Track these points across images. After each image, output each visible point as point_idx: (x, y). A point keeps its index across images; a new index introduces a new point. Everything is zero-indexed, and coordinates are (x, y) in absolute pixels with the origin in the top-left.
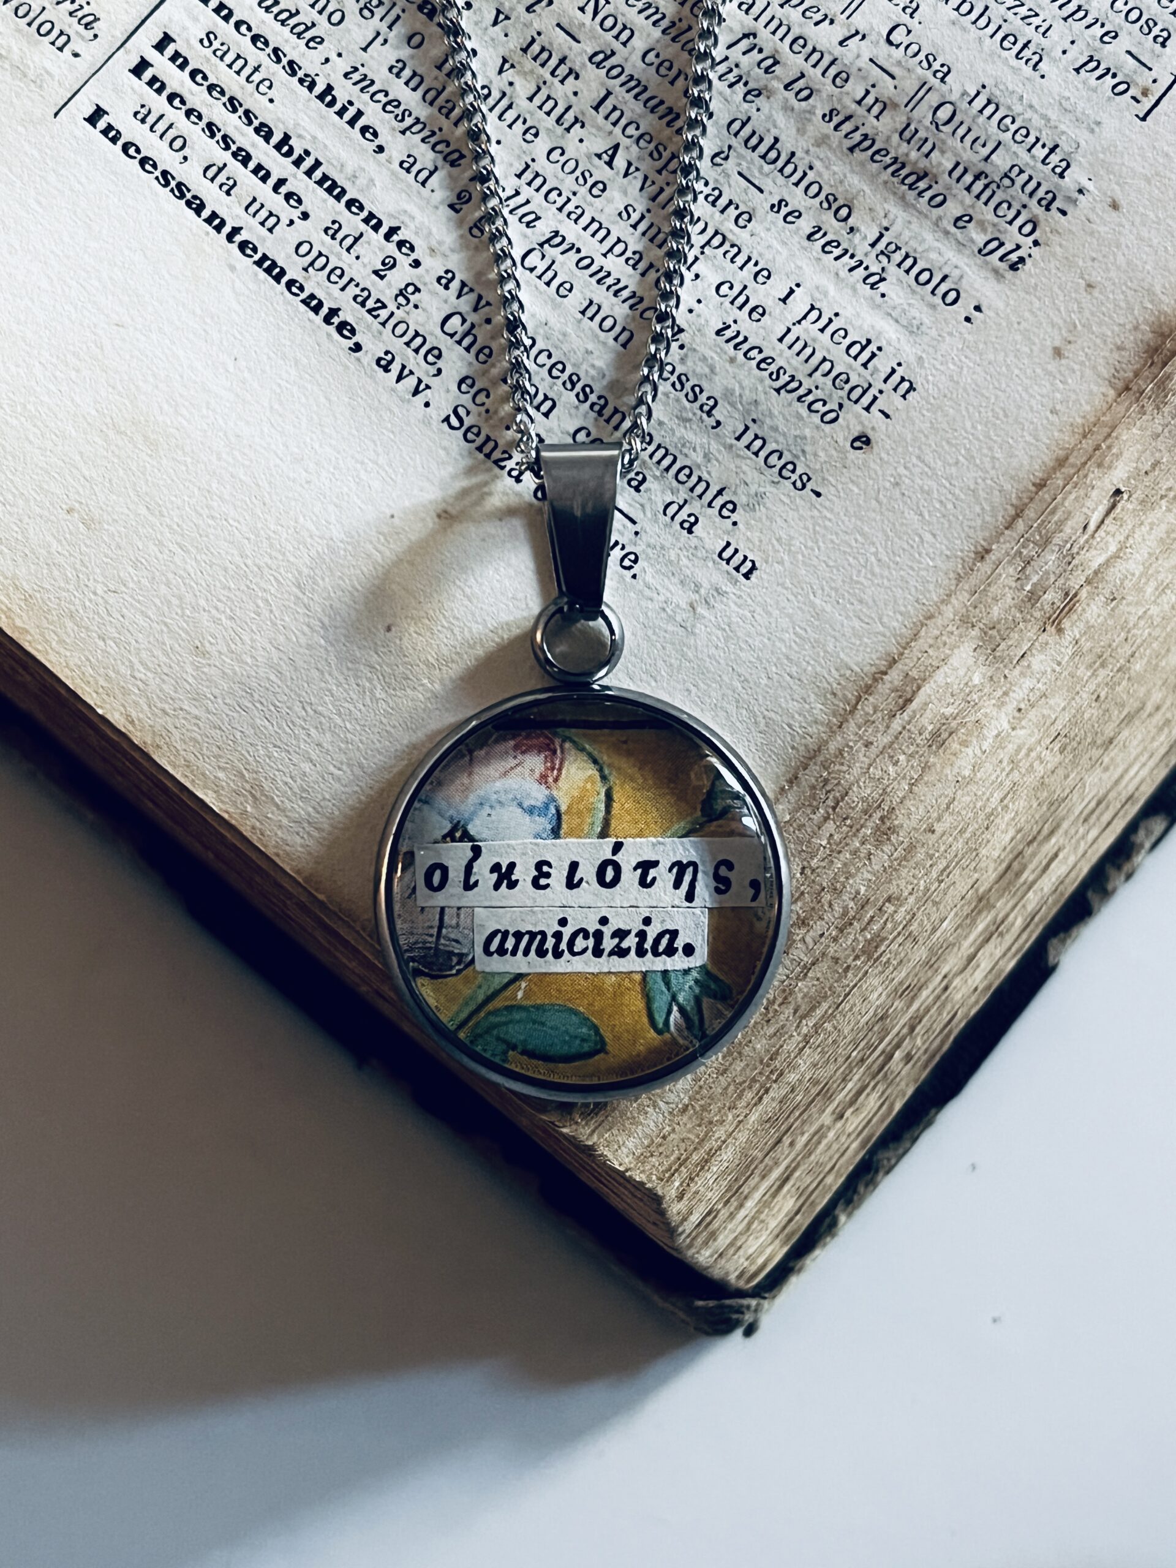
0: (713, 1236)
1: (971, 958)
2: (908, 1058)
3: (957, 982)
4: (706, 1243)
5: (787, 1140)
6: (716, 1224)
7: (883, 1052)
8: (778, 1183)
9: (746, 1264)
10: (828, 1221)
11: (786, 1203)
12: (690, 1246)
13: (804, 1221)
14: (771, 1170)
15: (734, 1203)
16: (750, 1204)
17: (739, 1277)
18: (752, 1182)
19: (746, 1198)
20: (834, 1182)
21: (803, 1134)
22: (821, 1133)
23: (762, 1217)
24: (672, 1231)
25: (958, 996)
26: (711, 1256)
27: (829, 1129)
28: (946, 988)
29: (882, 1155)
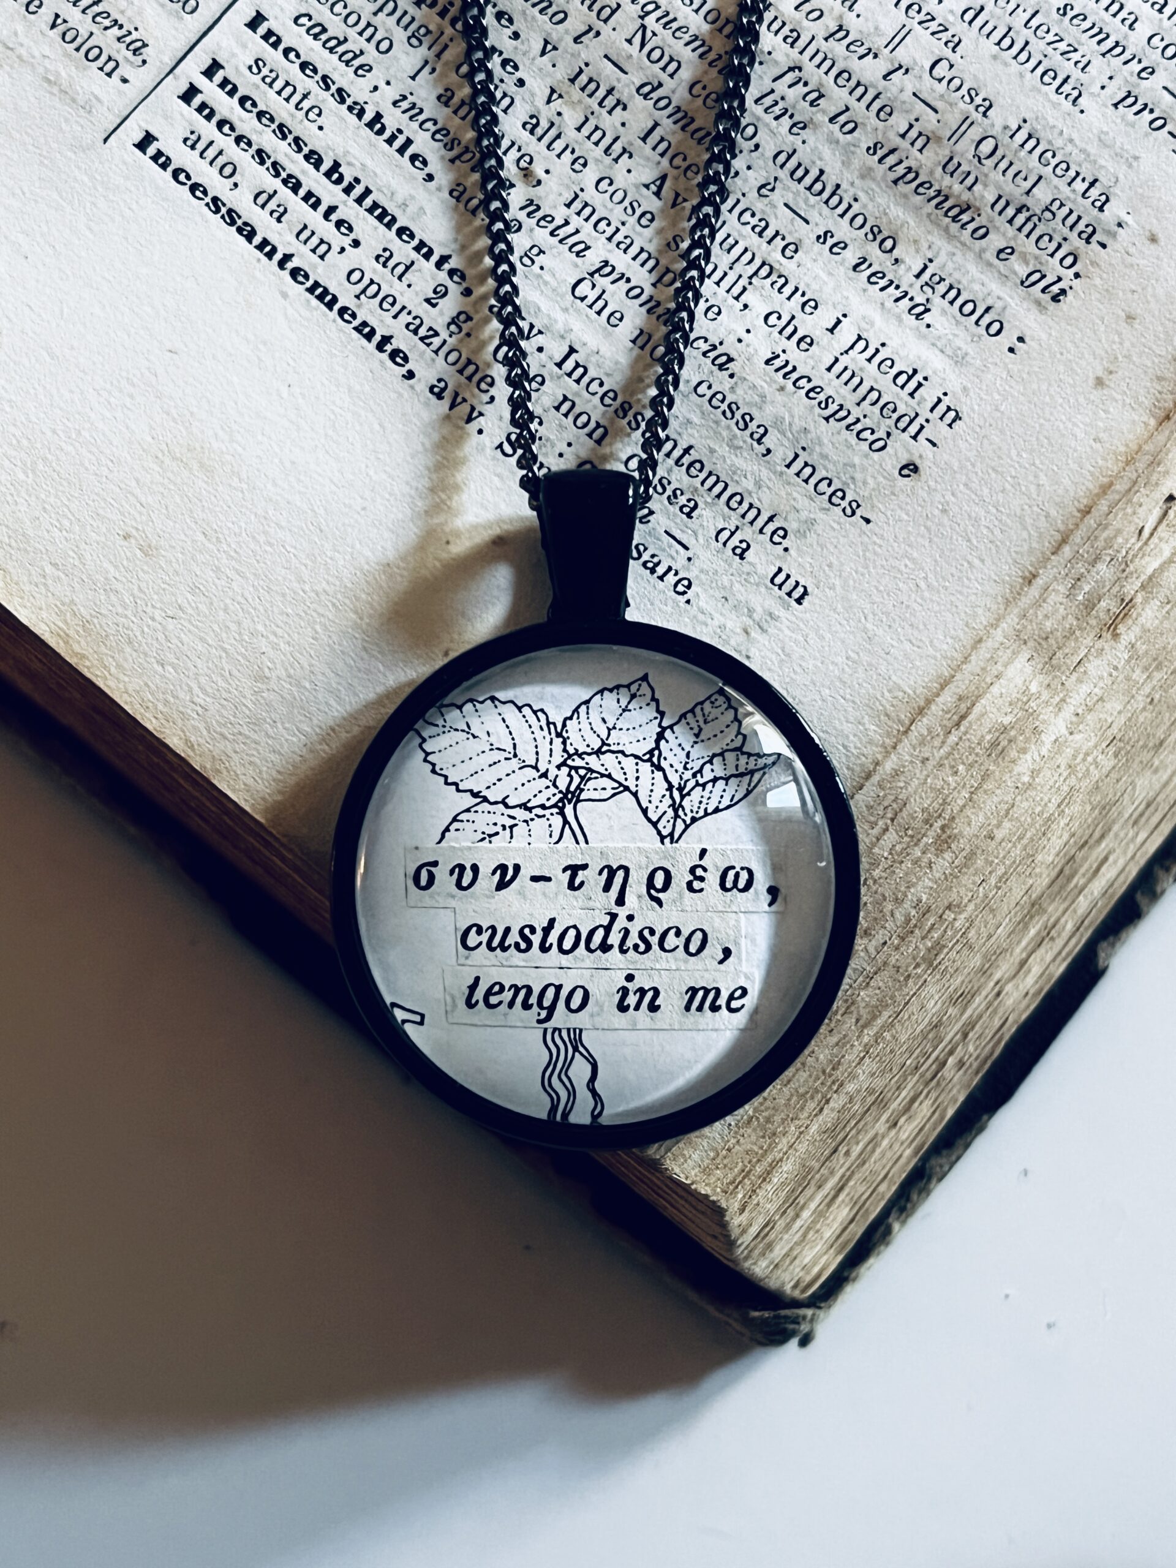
0: (770, 1247)
1: (1023, 963)
2: (961, 1064)
3: (1009, 987)
4: (763, 1254)
5: (843, 1149)
6: (772, 1236)
7: (937, 1058)
8: (833, 1193)
9: (801, 1274)
10: (882, 1228)
11: (841, 1213)
12: (746, 1258)
13: (858, 1230)
14: (826, 1180)
15: (791, 1212)
16: (806, 1214)
17: (795, 1286)
18: (808, 1192)
19: (803, 1208)
20: (888, 1190)
21: (858, 1143)
22: (874, 1141)
23: (818, 1226)
24: (731, 1244)
25: (1010, 1002)
26: (768, 1267)
27: (883, 1137)
28: (998, 994)
29: (933, 1162)
